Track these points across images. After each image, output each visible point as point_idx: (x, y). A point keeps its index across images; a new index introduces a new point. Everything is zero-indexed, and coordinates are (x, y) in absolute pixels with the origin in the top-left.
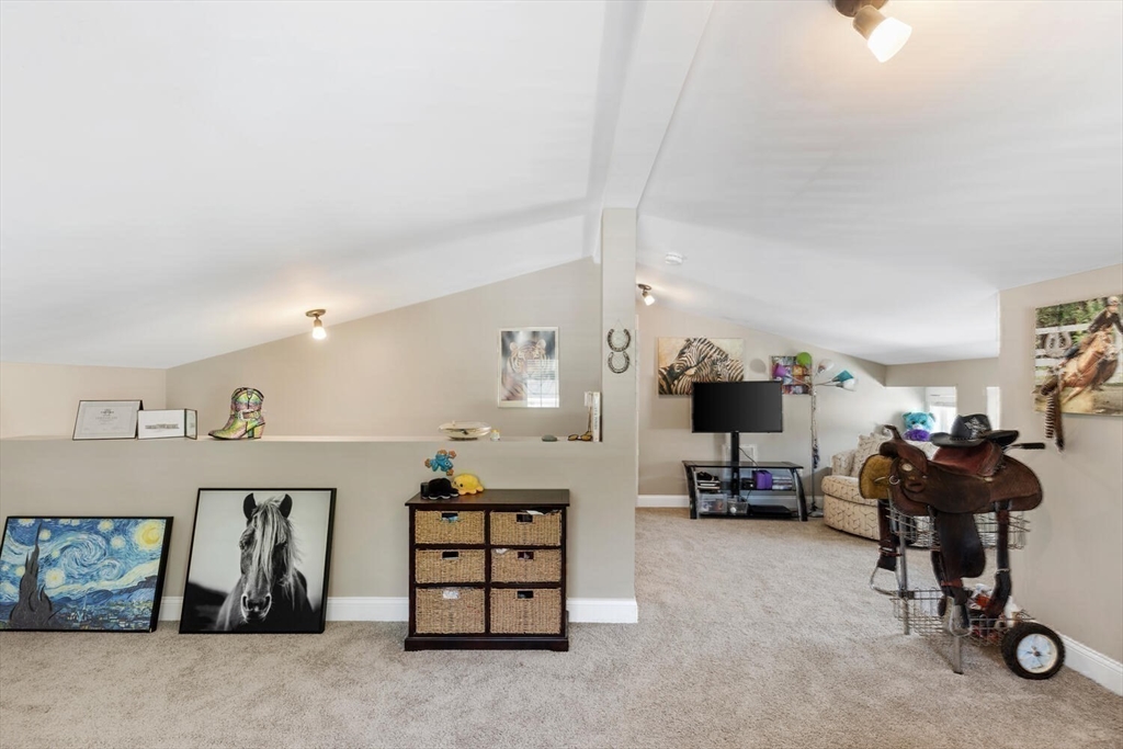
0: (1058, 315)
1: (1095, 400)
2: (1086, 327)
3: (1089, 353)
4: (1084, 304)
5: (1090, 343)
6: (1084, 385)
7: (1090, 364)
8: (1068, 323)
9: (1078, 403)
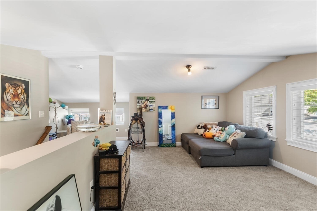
0: (141, 98)
1: (146, 110)
2: (144, 100)
3: (145, 104)
4: (144, 97)
5: (145, 102)
6: (144, 108)
7: (145, 105)
8: (142, 99)
9: (144, 110)
